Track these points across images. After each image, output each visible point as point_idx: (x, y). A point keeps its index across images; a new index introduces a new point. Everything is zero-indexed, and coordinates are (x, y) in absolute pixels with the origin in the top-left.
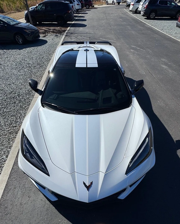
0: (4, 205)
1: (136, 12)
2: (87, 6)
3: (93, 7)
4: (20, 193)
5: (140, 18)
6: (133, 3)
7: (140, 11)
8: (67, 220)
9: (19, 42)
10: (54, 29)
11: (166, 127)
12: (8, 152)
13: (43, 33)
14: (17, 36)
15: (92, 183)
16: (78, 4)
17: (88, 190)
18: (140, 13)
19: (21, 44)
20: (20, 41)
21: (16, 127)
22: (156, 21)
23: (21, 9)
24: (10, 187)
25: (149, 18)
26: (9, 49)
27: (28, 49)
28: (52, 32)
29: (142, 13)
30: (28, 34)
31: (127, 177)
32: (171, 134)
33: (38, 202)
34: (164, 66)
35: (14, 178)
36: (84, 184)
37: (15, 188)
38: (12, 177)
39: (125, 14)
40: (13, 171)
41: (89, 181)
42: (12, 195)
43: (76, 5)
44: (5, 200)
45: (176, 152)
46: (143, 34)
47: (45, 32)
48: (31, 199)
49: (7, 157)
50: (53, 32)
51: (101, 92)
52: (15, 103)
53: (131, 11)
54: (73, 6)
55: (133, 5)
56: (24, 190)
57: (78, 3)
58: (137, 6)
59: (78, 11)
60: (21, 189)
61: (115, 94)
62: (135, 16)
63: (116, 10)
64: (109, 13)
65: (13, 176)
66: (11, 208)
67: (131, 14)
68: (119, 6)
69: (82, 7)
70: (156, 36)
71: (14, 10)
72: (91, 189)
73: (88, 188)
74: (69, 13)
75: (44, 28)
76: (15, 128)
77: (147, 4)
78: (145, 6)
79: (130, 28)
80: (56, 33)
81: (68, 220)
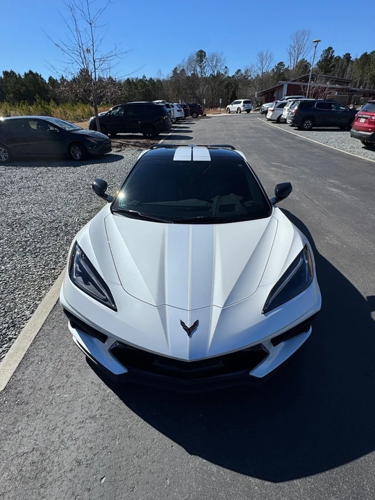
0: (16, 389)
1: (279, 121)
2: (195, 115)
3: (205, 115)
4: (49, 369)
5: (286, 128)
6: (272, 109)
7: (286, 120)
8: (142, 420)
9: (76, 157)
10: (137, 142)
11: (344, 275)
12: (36, 305)
13: (117, 147)
14: (74, 148)
15: (196, 324)
16: (178, 111)
17: (189, 334)
18: (285, 122)
19: (77, 160)
20: (78, 155)
21: (54, 269)
22: (315, 133)
23: (83, 118)
24: (32, 359)
25: (301, 128)
26: (56, 167)
27: (89, 166)
28: (132, 145)
29: (289, 121)
30: (92, 145)
31: (265, 318)
32: (356, 286)
33: (84, 386)
34: (333, 189)
35: (42, 344)
36: (182, 323)
37: (41, 361)
38: (37, 343)
39: (260, 123)
40: (41, 334)
41: (191, 320)
42: (34, 373)
43: (176, 112)
44: (19, 381)
45: (370, 315)
46: (292, 148)
47: (121, 145)
48: (70, 380)
49: (32, 312)
50: (135, 146)
51: (215, 200)
52: (58, 235)
53: (269, 120)
54: (170, 111)
55: (273, 111)
56: (60, 364)
57: (179, 109)
58: (279, 112)
59: (178, 120)
60: (54, 363)
61: (242, 202)
62: (276, 126)
63: (244, 119)
64: (232, 123)
65: (41, 342)
66: (28, 393)
67: (270, 123)
68: (248, 115)
69: (186, 115)
70: (315, 150)
71: (71, 120)
72: (195, 334)
73: (190, 331)
74: (163, 120)
75: (118, 141)
76: (53, 271)
77: (296, 108)
78: (293, 111)
79: (269, 141)
80: (140, 147)
81: (145, 420)
